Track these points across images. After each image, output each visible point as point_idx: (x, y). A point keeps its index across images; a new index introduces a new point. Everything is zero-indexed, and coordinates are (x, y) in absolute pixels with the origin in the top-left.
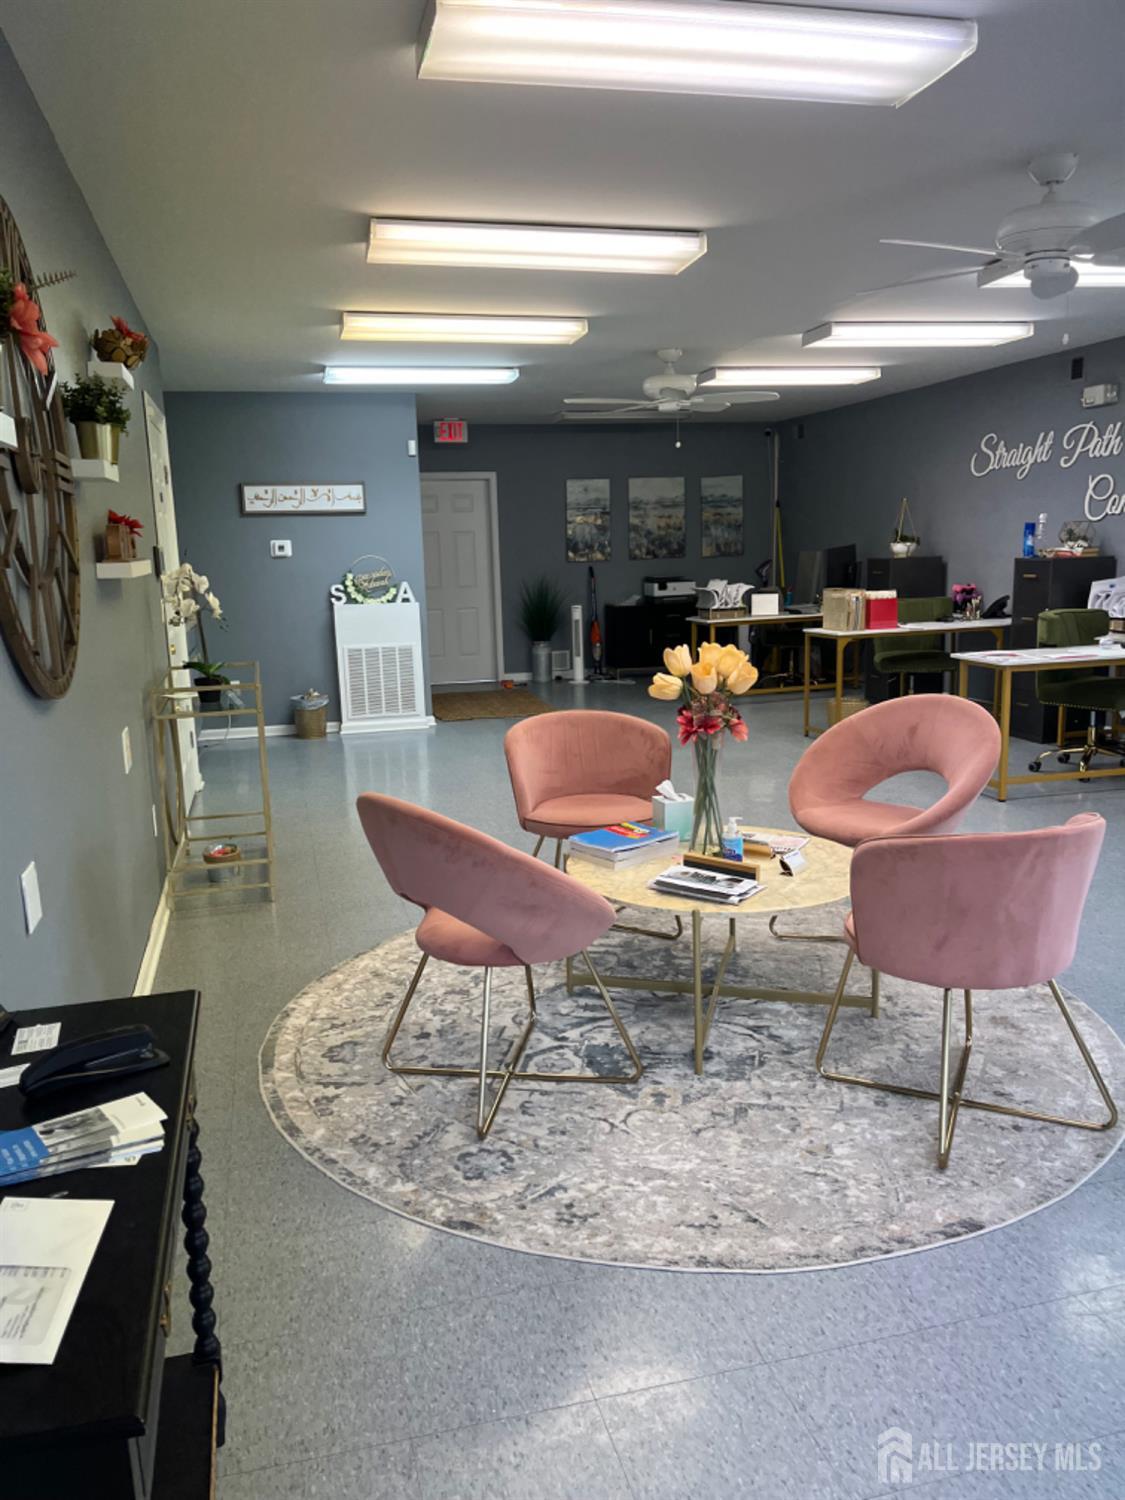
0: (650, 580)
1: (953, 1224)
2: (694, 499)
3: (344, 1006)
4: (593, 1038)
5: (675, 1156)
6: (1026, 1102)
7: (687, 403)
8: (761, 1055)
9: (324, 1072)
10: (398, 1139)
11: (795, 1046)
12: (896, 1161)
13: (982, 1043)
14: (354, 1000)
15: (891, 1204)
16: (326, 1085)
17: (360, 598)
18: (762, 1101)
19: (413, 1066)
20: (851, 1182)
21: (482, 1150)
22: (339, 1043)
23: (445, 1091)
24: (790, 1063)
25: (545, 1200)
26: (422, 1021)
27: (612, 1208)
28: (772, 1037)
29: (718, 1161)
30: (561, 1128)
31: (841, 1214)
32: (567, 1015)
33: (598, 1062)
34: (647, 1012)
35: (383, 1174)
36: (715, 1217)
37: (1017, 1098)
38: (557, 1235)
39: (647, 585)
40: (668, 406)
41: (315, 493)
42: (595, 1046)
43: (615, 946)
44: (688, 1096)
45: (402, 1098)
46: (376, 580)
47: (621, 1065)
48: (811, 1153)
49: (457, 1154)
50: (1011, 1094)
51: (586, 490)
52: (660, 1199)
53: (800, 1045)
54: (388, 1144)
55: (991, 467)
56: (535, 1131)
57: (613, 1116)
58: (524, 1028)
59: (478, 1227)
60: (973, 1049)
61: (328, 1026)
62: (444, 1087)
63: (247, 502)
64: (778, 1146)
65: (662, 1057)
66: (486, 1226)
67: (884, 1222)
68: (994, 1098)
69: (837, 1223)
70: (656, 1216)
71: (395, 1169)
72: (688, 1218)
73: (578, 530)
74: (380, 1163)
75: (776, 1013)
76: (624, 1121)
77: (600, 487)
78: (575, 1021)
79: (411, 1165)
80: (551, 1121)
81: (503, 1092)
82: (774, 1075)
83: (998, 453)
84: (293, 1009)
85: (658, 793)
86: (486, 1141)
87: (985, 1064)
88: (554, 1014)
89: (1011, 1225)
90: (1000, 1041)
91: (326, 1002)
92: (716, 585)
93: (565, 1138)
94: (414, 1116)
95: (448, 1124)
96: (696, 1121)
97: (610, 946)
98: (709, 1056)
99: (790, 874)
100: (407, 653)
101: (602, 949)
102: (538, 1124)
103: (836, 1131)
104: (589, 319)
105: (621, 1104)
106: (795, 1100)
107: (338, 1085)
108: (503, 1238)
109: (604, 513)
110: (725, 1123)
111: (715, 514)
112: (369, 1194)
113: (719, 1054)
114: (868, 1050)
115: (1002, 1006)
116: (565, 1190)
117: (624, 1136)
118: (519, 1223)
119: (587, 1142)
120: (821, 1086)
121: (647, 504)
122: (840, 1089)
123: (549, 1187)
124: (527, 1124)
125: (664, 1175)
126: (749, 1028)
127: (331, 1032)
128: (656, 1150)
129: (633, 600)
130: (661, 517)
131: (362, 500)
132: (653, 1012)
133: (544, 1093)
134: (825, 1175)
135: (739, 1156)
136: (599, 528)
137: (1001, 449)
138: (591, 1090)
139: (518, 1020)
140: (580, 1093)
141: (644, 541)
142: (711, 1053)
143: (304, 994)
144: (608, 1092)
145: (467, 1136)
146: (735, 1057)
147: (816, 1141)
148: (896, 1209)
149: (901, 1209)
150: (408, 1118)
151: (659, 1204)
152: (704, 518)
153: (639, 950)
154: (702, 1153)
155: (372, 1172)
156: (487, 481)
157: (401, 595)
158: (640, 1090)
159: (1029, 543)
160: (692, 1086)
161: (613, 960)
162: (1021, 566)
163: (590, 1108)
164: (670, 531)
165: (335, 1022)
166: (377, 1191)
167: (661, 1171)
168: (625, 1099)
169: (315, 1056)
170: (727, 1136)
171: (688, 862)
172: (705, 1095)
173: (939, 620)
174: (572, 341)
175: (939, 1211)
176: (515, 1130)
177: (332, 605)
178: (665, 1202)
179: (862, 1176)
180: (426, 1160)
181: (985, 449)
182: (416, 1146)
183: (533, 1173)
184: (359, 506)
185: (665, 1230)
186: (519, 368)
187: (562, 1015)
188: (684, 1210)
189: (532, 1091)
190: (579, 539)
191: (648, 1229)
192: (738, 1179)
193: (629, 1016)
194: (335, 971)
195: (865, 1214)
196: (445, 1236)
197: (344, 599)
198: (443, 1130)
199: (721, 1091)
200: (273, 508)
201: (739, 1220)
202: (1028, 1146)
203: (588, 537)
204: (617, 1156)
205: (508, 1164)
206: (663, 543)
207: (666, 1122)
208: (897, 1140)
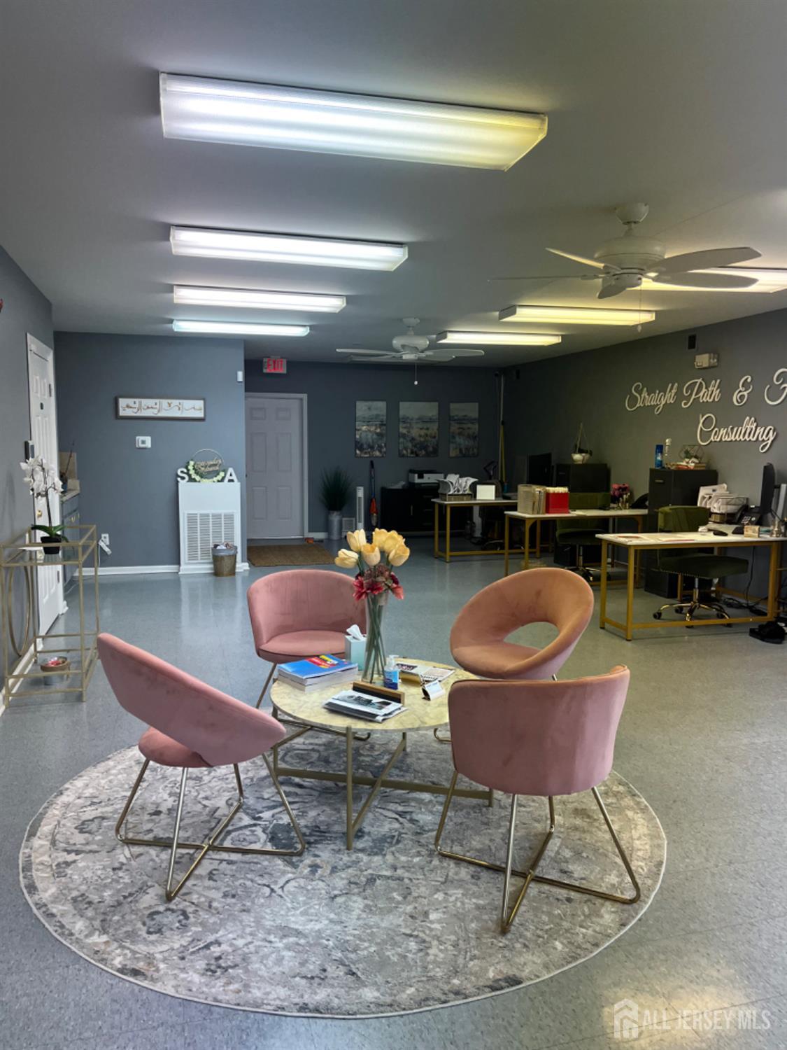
0: (413, 471)
1: (500, 980)
2: (445, 417)
3: (106, 787)
4: (281, 818)
5: (311, 918)
6: (582, 879)
7: (423, 355)
8: (400, 834)
9: (72, 842)
10: (108, 898)
11: (426, 828)
12: (473, 925)
13: (562, 830)
14: (115, 782)
15: (459, 962)
16: (69, 852)
17: (198, 478)
18: (388, 873)
19: (140, 837)
20: (435, 943)
21: (168, 909)
22: (91, 818)
23: (157, 859)
24: (419, 842)
25: (202, 953)
26: (159, 801)
27: (250, 961)
28: (412, 821)
29: (342, 922)
30: (233, 892)
31: (419, 969)
32: (268, 799)
33: (278, 838)
34: (326, 798)
35: (86, 927)
36: (325, 970)
37: (576, 875)
38: (201, 983)
39: (410, 475)
40: (408, 357)
41: (170, 405)
42: (280, 825)
43: (320, 745)
44: (336, 867)
45: (123, 864)
46: (211, 466)
47: (294, 841)
48: (412, 917)
49: (147, 912)
50: (572, 872)
51: (369, 409)
52: (288, 954)
53: (431, 828)
54: (100, 902)
55: (638, 405)
56: (213, 894)
57: (276, 883)
58: (233, 809)
59: (143, 974)
60: (555, 834)
61: (89, 803)
62: (157, 856)
63: (121, 409)
64: (390, 911)
65: (327, 835)
66: (149, 974)
67: (449, 978)
68: (559, 874)
69: (414, 977)
70: (281, 969)
71: (97, 923)
72: (304, 971)
73: (364, 435)
74: (87, 918)
75: (420, 801)
76: (282, 888)
77: (380, 407)
78: (272, 804)
79: (111, 920)
80: (228, 886)
81: (200, 860)
82: (405, 852)
83: (643, 395)
84: (67, 789)
85: (348, 634)
86: (174, 901)
87: (560, 847)
88: (258, 798)
89: (543, 981)
90: (576, 828)
91: (94, 784)
92: (452, 478)
93: (233, 900)
94: (127, 880)
95: (150, 887)
96: (334, 888)
97: (316, 744)
98: (360, 834)
99: (429, 699)
100: (230, 517)
101: (310, 747)
102: (217, 889)
103: (437, 899)
104: (347, 296)
105: (284, 873)
106: (413, 873)
107: (78, 852)
108: (159, 984)
109: (382, 425)
110: (356, 890)
111: (460, 428)
112: (71, 944)
113: (369, 833)
114: (478, 833)
115: (585, 800)
116: (219, 944)
117: (278, 900)
118: (176, 972)
119: (248, 904)
120: (436, 862)
121: (412, 420)
122: (449, 865)
123: (208, 941)
124: (209, 888)
125: (298, 933)
126: (397, 813)
127: (89, 808)
128: (298, 912)
129: (400, 485)
130: (421, 429)
131: (203, 411)
132: (331, 798)
133: (230, 862)
134: (417, 936)
135: (358, 919)
136: (378, 434)
137: (645, 394)
138: (265, 861)
139: (230, 802)
140: (257, 863)
141: (410, 445)
142: (363, 832)
143: (81, 776)
144: (279, 863)
145: (160, 897)
146: (380, 836)
147: (419, 908)
148: (461, 966)
149: (465, 966)
150: (121, 881)
151: (286, 958)
152: (451, 430)
153: (337, 748)
154: (332, 916)
155: (79, 926)
156: (301, 400)
157: (228, 477)
158: (301, 861)
159: (659, 458)
160: (341, 859)
161: (315, 756)
162: (654, 474)
163: (261, 876)
164: (429, 438)
165: (95, 800)
166: (78, 941)
167: (296, 930)
168: (289, 869)
169: (70, 827)
170: (355, 902)
171: (357, 688)
172: (349, 867)
173: (601, 508)
174: (337, 311)
175: (493, 968)
176: (198, 893)
177: (178, 482)
178: (290, 957)
179: (443, 939)
180: (123, 917)
181: (635, 393)
182: (120, 904)
183: (200, 929)
184: (201, 415)
185: (285, 980)
186: (310, 326)
187: (263, 799)
188: (302, 964)
189: (221, 861)
190: (364, 441)
191: (271, 981)
192: (352, 938)
193: (313, 801)
194: (109, 759)
195: (438, 970)
196: (117, 980)
197: (187, 478)
198: (144, 892)
199: (362, 864)
200: (139, 414)
201: (342, 974)
202: (573, 915)
203: (370, 441)
204: (267, 917)
205: (184, 922)
206: (423, 446)
207: (313, 889)
208: (478, 907)
